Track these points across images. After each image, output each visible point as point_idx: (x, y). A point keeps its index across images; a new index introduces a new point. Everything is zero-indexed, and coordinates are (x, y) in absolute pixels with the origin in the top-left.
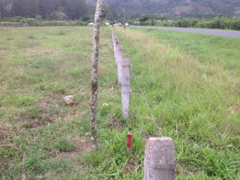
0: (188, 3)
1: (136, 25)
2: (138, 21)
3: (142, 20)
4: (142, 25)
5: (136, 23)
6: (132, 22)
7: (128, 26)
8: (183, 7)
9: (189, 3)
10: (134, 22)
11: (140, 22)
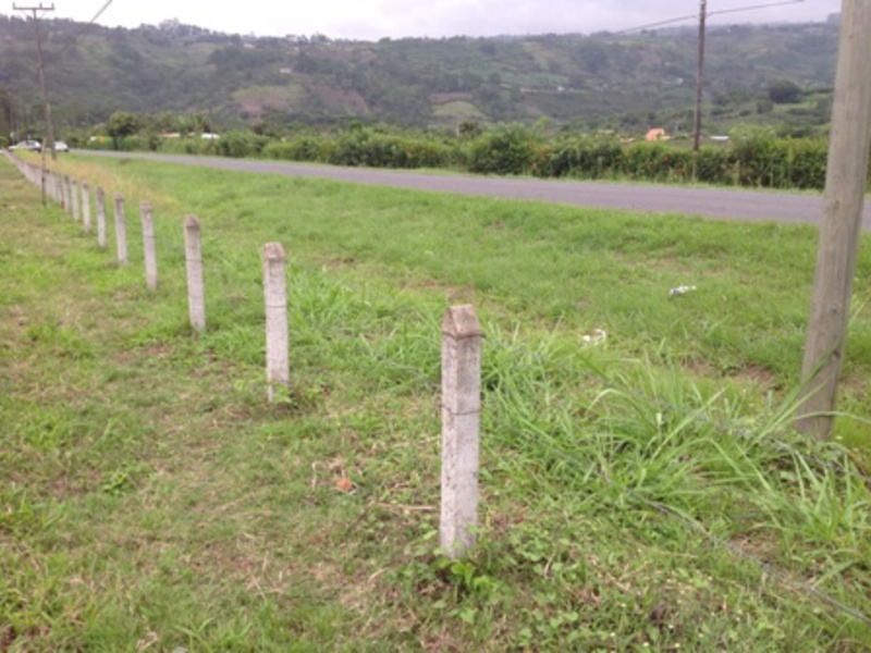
0: (285, 74)
1: (97, 147)
2: (103, 135)
3: (116, 133)
4: (116, 147)
5: (97, 142)
6: (81, 139)
7: (66, 151)
8: (271, 89)
9: (288, 76)
10: (88, 139)
11: (110, 139)
